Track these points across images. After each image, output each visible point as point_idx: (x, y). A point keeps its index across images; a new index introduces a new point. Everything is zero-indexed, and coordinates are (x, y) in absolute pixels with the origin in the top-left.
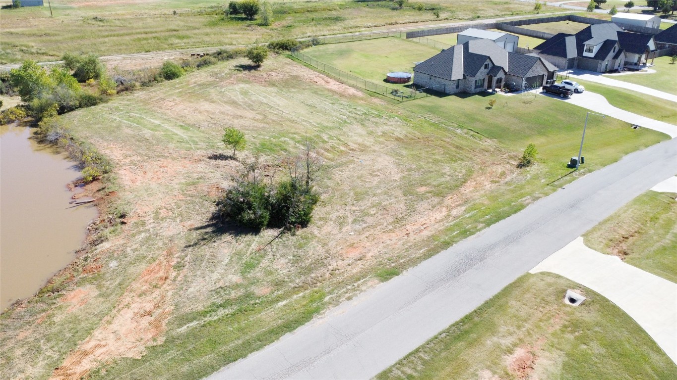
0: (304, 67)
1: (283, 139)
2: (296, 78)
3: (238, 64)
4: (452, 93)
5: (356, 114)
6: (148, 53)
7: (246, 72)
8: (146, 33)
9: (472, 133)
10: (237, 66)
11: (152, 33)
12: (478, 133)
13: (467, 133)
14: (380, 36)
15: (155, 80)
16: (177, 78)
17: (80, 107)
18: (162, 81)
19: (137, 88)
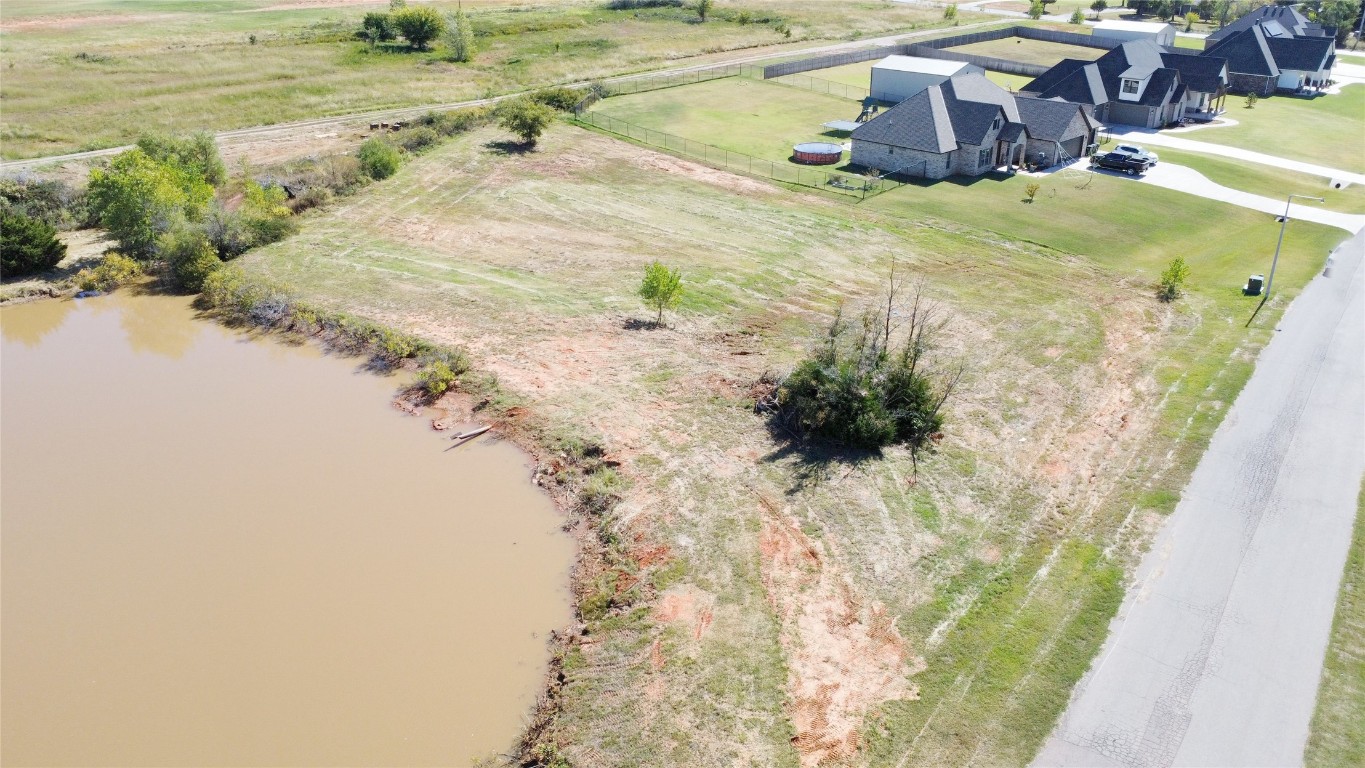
1: (712, 282)
2: (622, 163)
3: (488, 142)
4: (940, 177)
5: (805, 226)
6: (272, 127)
7: (515, 156)
8: (228, 85)
9: (1035, 247)
10: (488, 146)
11: (240, 83)
12: (1045, 246)
13: (1026, 249)
14: (715, 76)
15: (357, 181)
16: (392, 174)
17: (254, 245)
18: (368, 183)
19: (329, 201)
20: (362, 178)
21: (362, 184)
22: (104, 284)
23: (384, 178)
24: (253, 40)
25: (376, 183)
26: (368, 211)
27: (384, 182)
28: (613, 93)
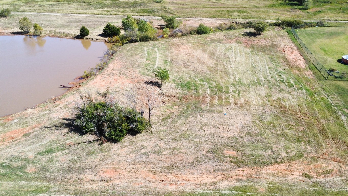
0: (290, 40)
1: (204, 83)
2: (274, 46)
5: (276, 79)
10: (246, 33)
15: (190, 33)
16: (205, 34)
17: (141, 41)
18: (194, 34)
19: (178, 36)
20: (193, 33)
21: (192, 35)
22: (111, 41)
23: (201, 34)
25: (197, 35)
26: (181, 41)
27: (200, 35)
28: (325, 25)
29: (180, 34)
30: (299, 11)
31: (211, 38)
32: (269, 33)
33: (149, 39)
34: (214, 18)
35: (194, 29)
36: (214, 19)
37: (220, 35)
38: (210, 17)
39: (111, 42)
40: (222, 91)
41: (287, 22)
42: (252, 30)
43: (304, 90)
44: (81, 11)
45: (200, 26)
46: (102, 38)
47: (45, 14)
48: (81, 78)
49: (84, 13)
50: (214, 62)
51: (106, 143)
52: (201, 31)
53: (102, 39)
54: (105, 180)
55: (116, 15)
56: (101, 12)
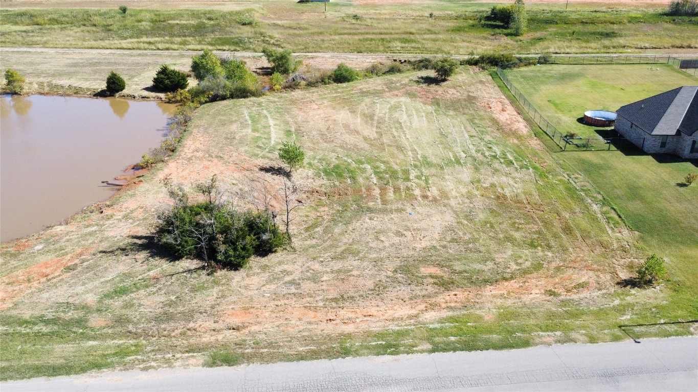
1: (364, 166)
2: (472, 99)
3: (424, 76)
5: (484, 154)
7: (426, 85)
8: (380, 34)
9: (612, 215)
10: (421, 78)
11: (386, 34)
12: (621, 217)
13: (603, 213)
15: (322, 81)
16: (348, 82)
17: (232, 98)
18: (329, 83)
19: (300, 87)
20: (327, 80)
21: (325, 83)
22: (173, 100)
23: (341, 83)
24: (431, 15)
25: (336, 84)
26: (308, 95)
27: (339, 84)
28: (551, 62)
29: (303, 83)
30: (506, 38)
31: (360, 89)
32: (461, 76)
33: (249, 94)
34: (358, 52)
35: (329, 74)
36: (360, 56)
37: (376, 83)
38: (352, 52)
39: (173, 102)
40: (398, 178)
41: (489, 58)
42: (432, 74)
43: (531, 169)
44: (93, 43)
45: (339, 67)
46: (153, 94)
47: (16, 50)
48: (136, 168)
49: (101, 47)
50: (375, 129)
51: (219, 271)
52: (341, 77)
53: (154, 96)
54: (234, 327)
55: (167, 49)
56: (136, 46)
